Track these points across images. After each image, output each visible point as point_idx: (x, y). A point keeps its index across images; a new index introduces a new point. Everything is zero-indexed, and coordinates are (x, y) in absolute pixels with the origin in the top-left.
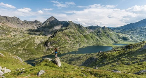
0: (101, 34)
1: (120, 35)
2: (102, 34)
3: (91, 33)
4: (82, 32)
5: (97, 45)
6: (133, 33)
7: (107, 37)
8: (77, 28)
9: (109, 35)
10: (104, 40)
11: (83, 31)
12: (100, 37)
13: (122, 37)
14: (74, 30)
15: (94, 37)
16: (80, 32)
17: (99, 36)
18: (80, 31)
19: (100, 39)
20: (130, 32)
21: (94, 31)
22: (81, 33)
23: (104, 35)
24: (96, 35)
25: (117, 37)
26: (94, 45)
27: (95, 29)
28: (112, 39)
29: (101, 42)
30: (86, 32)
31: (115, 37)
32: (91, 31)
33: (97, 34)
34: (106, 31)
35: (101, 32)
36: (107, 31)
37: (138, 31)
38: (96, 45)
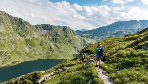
0: (58, 38)
1: (86, 40)
2: (60, 39)
3: (42, 35)
4: (23, 34)
5: (47, 58)
6: (103, 38)
7: (68, 44)
8: (14, 25)
9: (71, 41)
10: (62, 49)
11: (26, 32)
12: (57, 44)
13: (88, 44)
14: (7, 28)
15: (46, 43)
16: (19, 33)
17: (56, 42)
18: (20, 30)
19: (56, 46)
20: (100, 37)
21: (49, 33)
22: (21, 36)
23: (64, 41)
24: (51, 41)
25: (82, 44)
26: (41, 58)
27: (51, 30)
28: (75, 48)
29: (56, 53)
30: (34, 34)
31: (79, 44)
32: (44, 32)
33: (53, 39)
34: (68, 35)
35: (60, 36)
36: (70, 35)
37: (107, 37)
38: (44, 58)
